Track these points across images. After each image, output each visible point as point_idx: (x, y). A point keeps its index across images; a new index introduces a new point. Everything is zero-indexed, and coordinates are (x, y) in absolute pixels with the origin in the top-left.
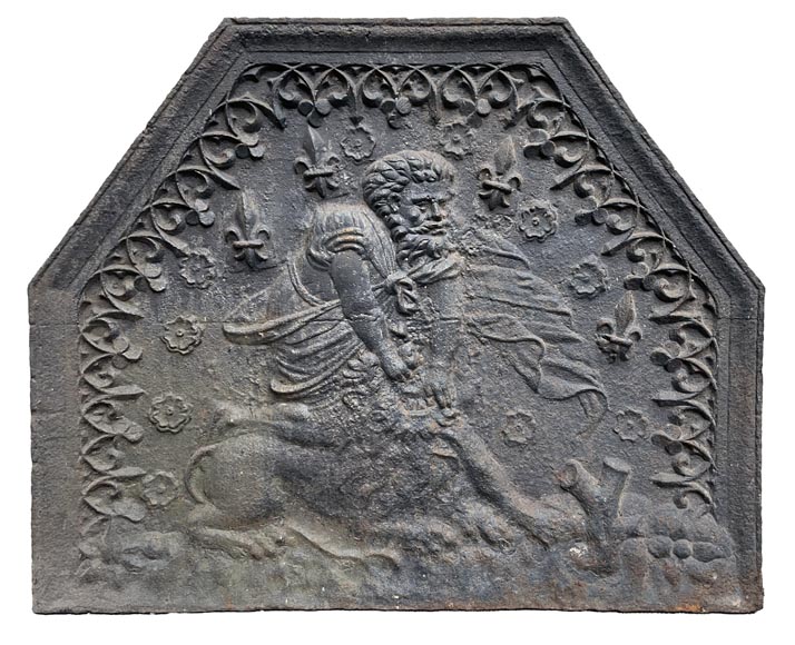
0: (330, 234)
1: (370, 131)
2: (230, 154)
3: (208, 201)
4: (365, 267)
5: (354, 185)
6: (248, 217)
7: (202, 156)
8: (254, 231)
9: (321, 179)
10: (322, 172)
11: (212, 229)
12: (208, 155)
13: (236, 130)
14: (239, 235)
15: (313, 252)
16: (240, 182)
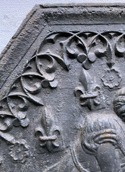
0: (97, 133)
1: (119, 71)
2: (38, 85)
3: (26, 113)
4: (117, 153)
5: (109, 102)
6: (48, 122)
7: (22, 87)
8: (52, 130)
9: (91, 100)
10: (92, 96)
11: (28, 129)
12: (26, 86)
13: (42, 72)
14: (43, 133)
15: (87, 144)
16: (44, 102)
